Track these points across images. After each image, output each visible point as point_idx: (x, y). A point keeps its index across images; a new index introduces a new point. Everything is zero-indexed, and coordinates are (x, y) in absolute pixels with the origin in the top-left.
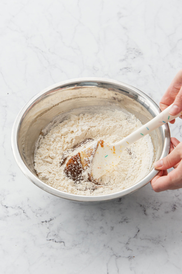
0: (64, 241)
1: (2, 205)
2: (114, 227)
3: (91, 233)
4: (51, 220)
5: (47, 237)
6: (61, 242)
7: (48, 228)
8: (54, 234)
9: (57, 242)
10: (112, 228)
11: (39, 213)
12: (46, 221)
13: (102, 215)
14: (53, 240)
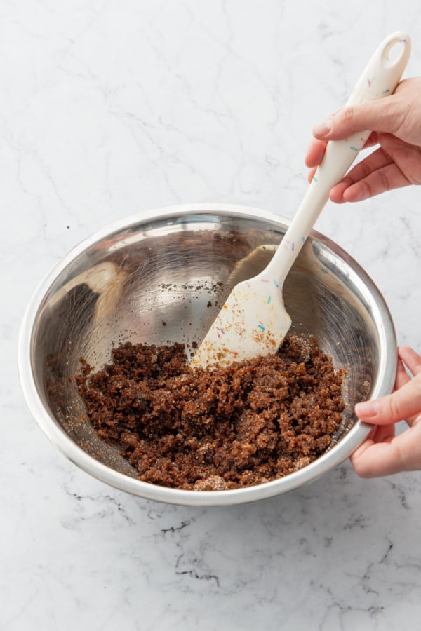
0: (217, 575)
1: (67, 492)
2: (331, 539)
3: (280, 554)
4: (184, 525)
5: (177, 566)
6: (211, 577)
7: (178, 545)
8: (193, 558)
9: (201, 578)
10: (329, 542)
11: (154, 511)
12: (172, 529)
13: (304, 511)
14: (191, 572)
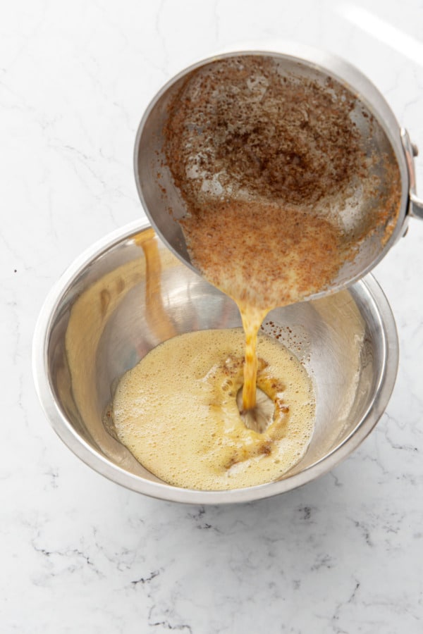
0: (189, 624)
1: (35, 548)
2: (299, 581)
3: (250, 599)
4: (153, 576)
5: (149, 618)
6: (184, 626)
7: (149, 596)
8: (165, 609)
9: (174, 628)
10: (297, 584)
11: (123, 562)
12: (142, 580)
13: (270, 555)
14: (164, 623)
